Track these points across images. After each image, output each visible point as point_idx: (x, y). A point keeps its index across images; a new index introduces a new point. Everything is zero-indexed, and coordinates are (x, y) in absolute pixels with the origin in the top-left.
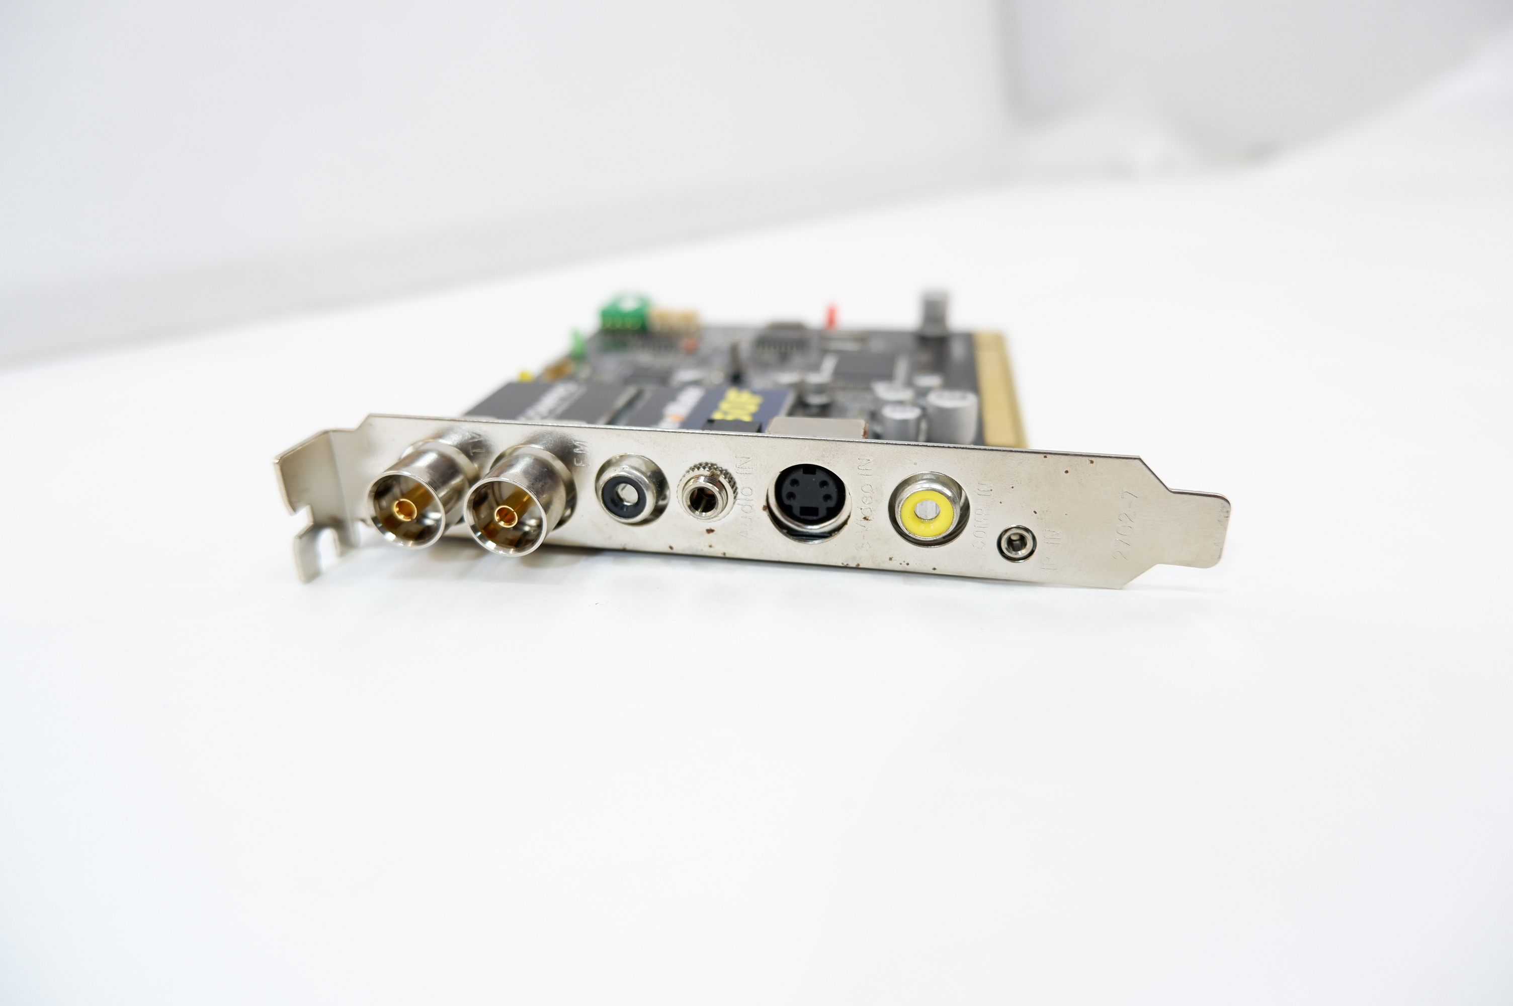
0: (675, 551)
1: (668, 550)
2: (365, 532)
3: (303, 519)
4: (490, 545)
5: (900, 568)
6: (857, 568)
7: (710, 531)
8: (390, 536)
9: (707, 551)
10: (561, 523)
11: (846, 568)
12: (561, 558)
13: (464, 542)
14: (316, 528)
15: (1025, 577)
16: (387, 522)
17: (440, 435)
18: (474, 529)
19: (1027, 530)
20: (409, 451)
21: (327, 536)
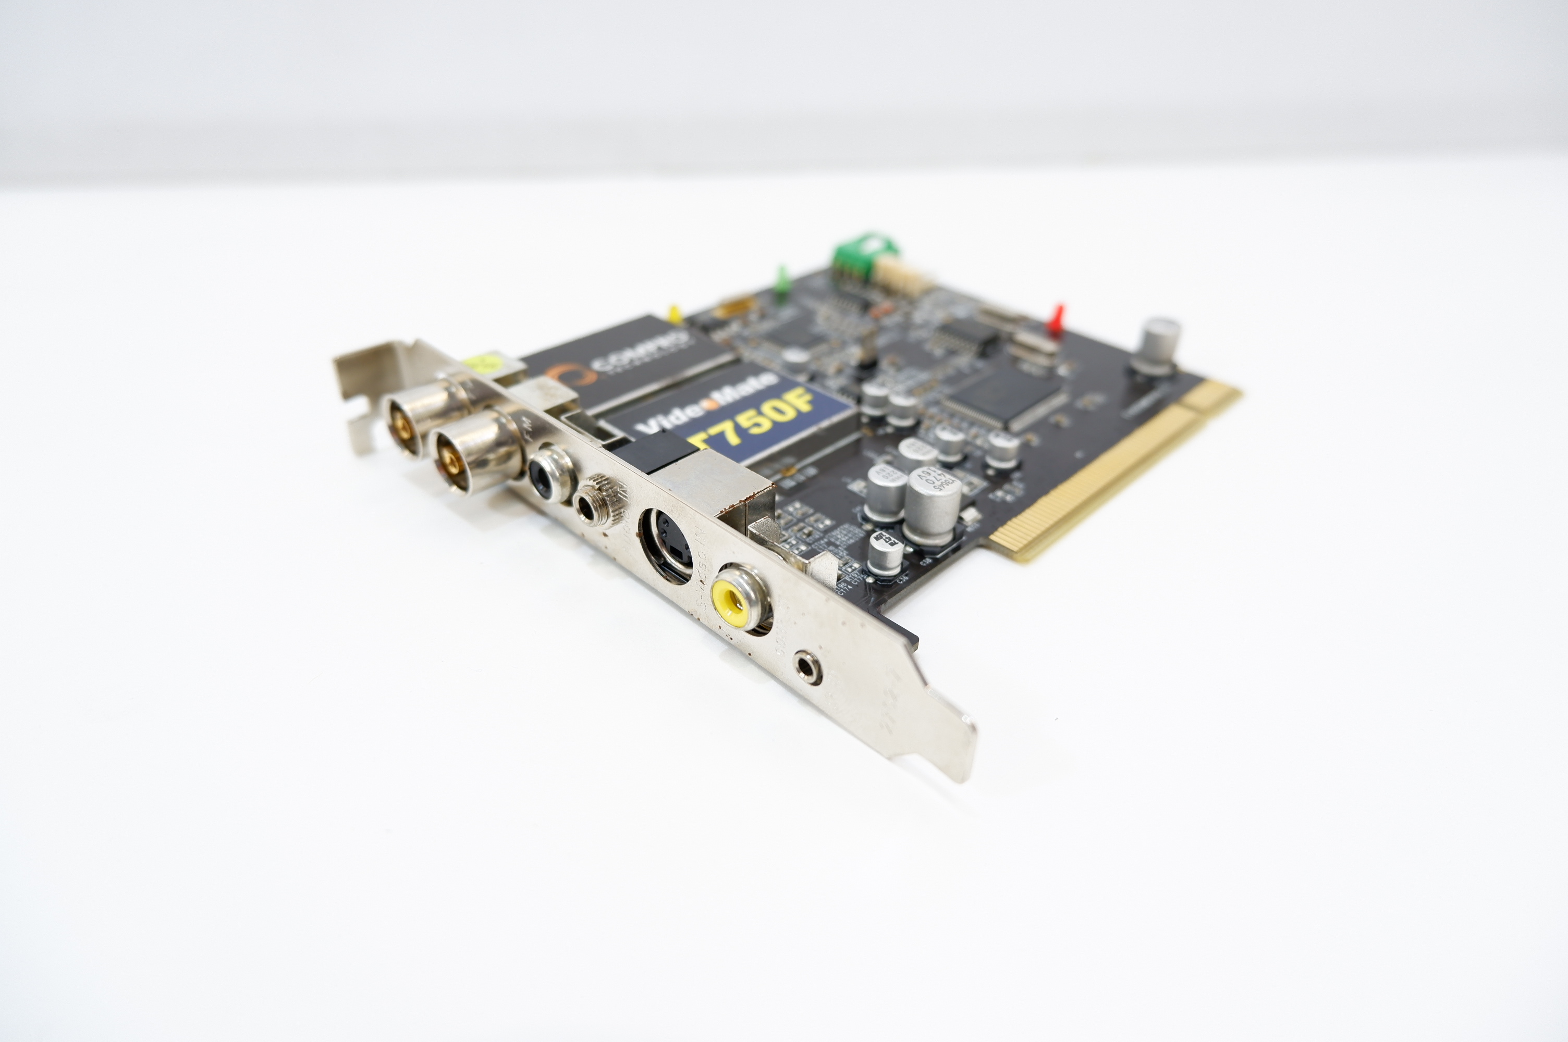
6: (699, 621)
7: (605, 535)
9: (604, 550)
10: (521, 475)
15: (815, 702)
19: (816, 665)
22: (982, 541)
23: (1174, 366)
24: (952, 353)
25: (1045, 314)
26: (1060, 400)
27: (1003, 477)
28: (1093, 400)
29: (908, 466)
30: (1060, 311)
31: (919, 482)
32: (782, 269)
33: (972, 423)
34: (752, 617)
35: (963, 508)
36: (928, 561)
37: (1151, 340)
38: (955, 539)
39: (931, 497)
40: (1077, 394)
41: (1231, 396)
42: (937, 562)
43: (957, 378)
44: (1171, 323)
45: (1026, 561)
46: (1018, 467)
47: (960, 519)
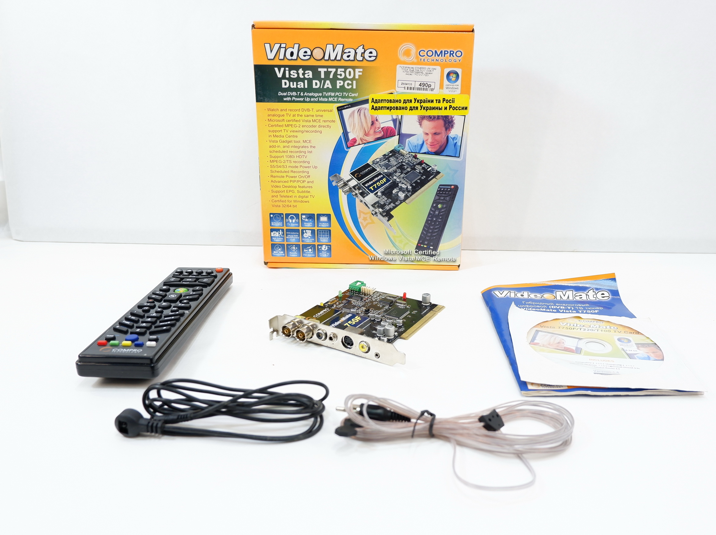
0: (328, 346)
1: (327, 346)
2: (281, 334)
3: (272, 330)
4: (298, 339)
5: (361, 356)
6: (354, 355)
7: (333, 344)
8: (284, 335)
9: (332, 347)
10: (311, 337)
11: (353, 354)
12: (311, 344)
13: (294, 337)
14: (274, 331)
15: (378, 361)
16: (283, 333)
17: (294, 320)
18: (296, 337)
19: (379, 354)
20: (290, 321)
21: (275, 333)
22: (399, 337)
23: (431, 303)
24: (384, 306)
25: (402, 295)
26: (409, 312)
27: (400, 327)
28: (414, 312)
29: (384, 326)
30: (405, 294)
31: (387, 327)
32: (340, 291)
33: (392, 319)
34: (366, 349)
35: (395, 332)
36: (391, 341)
37: (424, 298)
38: (394, 337)
39: (389, 329)
40: (411, 312)
41: (443, 307)
42: (392, 341)
43: (386, 311)
44: (428, 294)
45: (407, 339)
46: (403, 325)
47: (395, 334)
